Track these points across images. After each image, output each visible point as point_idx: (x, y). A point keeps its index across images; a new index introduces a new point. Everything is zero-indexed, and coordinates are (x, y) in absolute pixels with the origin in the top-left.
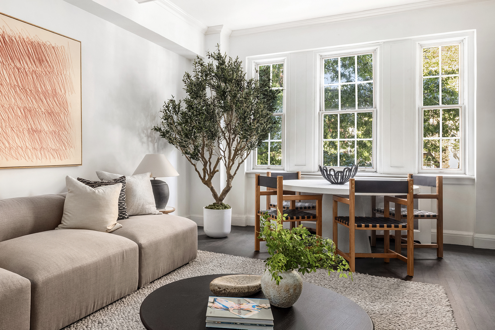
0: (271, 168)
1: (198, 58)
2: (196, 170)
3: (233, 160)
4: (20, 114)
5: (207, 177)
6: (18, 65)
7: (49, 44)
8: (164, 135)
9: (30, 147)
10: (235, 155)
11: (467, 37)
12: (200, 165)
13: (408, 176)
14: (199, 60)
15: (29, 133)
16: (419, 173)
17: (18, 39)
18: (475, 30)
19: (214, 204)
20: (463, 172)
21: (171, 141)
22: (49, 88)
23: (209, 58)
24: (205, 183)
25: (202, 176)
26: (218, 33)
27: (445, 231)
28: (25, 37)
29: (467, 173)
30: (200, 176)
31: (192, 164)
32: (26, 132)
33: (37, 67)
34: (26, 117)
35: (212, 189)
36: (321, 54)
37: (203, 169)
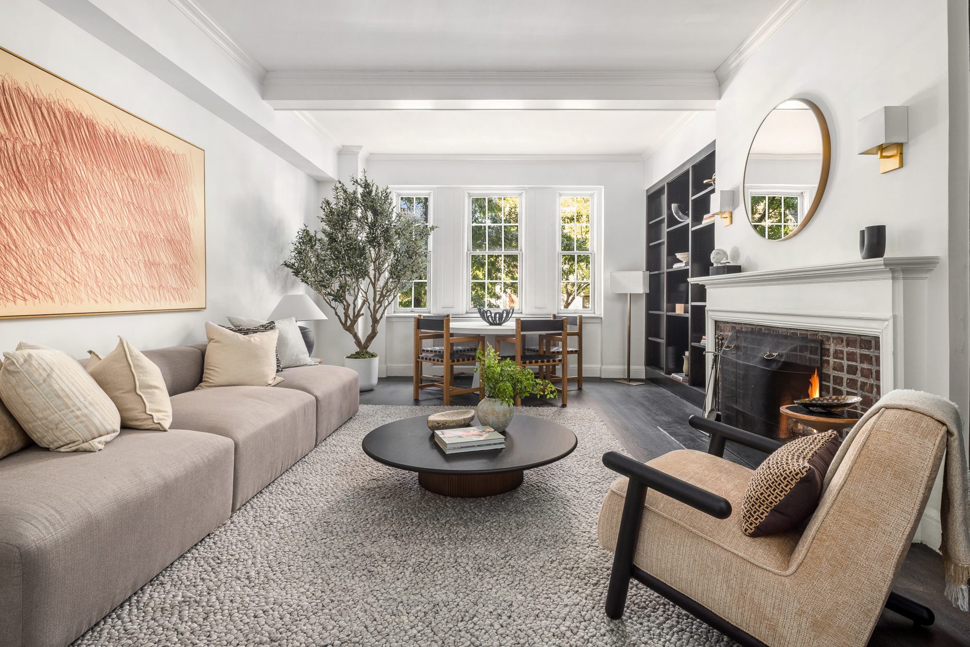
0: (416, 311)
1: (340, 183)
2: (336, 314)
3: (380, 302)
4: (135, 241)
5: (349, 323)
6: (133, 175)
7: (168, 150)
8: (296, 273)
9: (147, 285)
10: (382, 296)
11: (596, 192)
12: (341, 311)
13: (552, 316)
14: (341, 185)
15: (145, 267)
16: (558, 313)
17: (132, 141)
18: (603, 187)
19: (357, 353)
20: (593, 312)
21: (305, 280)
22: (169, 208)
23: (354, 184)
24: (346, 330)
25: (343, 321)
26: (356, 154)
27: (584, 366)
28: (140, 139)
29: (596, 313)
30: (341, 321)
31: (332, 307)
32: (142, 266)
33: (155, 180)
34: (142, 245)
35: (355, 336)
36: (468, 192)
37: (345, 313)
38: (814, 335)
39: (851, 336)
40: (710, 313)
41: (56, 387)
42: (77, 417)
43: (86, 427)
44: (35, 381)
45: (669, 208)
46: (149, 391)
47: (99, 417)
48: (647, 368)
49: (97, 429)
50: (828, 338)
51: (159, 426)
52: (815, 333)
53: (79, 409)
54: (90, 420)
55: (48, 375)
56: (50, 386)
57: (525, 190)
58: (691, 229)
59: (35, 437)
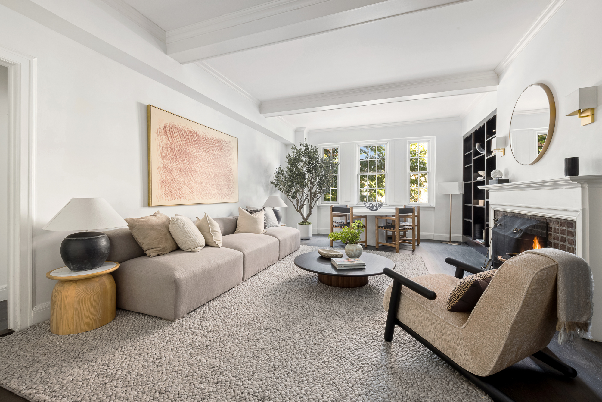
0: (331, 203)
2: (293, 204)
3: (313, 199)
4: (212, 176)
5: (299, 208)
6: (212, 151)
7: (224, 140)
8: (276, 186)
9: (217, 193)
10: (314, 196)
11: (431, 139)
12: (295, 202)
13: (403, 206)
14: (295, 146)
15: (216, 186)
16: (408, 205)
17: (211, 138)
18: (435, 136)
19: (303, 222)
20: (429, 204)
21: (280, 189)
22: (224, 163)
23: (300, 146)
24: (298, 211)
25: (296, 208)
26: (303, 131)
27: (420, 233)
28: (214, 137)
29: (431, 204)
30: (295, 208)
31: (291, 201)
32: (215, 186)
33: (219, 152)
34: (215, 178)
35: (302, 214)
36: (358, 144)
37: (297, 204)
38: (543, 219)
39: (563, 220)
40: (491, 206)
41: (185, 229)
42: (192, 240)
43: (194, 243)
44: (180, 227)
45: (475, 146)
46: (215, 232)
47: (198, 240)
48: (464, 236)
49: (198, 245)
50: (551, 221)
51: (217, 245)
52: (545, 218)
53: (192, 237)
54: (195, 241)
55: (183, 225)
56: (184, 229)
57: (389, 141)
58: (486, 158)
59: (180, 246)
